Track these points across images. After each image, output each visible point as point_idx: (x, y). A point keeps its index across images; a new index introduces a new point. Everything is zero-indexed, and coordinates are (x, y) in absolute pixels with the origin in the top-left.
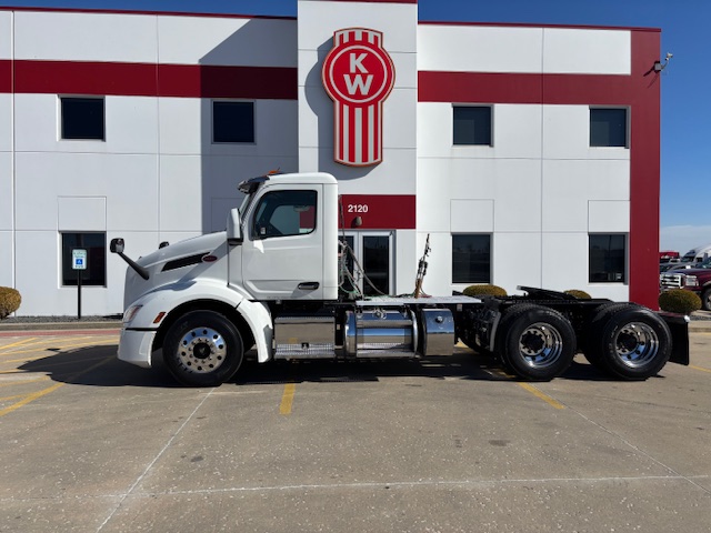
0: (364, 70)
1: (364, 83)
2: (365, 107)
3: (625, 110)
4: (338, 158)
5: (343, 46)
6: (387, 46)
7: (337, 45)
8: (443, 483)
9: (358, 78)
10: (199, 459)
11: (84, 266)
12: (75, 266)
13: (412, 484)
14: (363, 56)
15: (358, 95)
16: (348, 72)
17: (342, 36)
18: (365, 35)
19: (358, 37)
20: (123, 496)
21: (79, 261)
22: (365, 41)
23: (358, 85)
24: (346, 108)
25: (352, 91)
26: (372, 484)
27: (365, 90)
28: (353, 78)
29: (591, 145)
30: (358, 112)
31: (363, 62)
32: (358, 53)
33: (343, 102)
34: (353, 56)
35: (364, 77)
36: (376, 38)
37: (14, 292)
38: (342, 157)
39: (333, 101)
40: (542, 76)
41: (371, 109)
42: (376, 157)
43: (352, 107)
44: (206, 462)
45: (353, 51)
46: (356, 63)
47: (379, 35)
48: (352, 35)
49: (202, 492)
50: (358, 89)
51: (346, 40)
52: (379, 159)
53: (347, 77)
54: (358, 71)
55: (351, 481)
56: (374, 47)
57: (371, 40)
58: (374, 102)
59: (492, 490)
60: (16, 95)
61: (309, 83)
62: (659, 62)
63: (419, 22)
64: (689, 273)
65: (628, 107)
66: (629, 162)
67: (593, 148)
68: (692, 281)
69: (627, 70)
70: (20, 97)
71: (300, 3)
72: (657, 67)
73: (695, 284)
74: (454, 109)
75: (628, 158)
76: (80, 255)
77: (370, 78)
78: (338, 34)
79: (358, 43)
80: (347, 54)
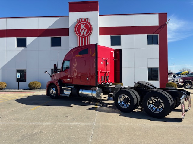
0: (85, 28)
1: (85, 31)
2: (85, 37)
3: (157, 35)
5: (79, 22)
6: (91, 22)
7: (78, 22)
9: (83, 30)
11: (20, 77)
12: (18, 77)
14: (84, 25)
15: (83, 34)
16: (81, 29)
17: (79, 20)
18: (85, 20)
19: (83, 20)
21: (19, 76)
24: (80, 38)
25: (82, 33)
27: (85, 33)
30: (83, 39)
32: (83, 24)
33: (80, 36)
34: (82, 25)
35: (85, 30)
36: (88, 20)
41: (87, 38)
43: (82, 38)
46: (83, 26)
47: (88, 19)
48: (82, 20)
50: (83, 33)
51: (80, 21)
53: (80, 30)
54: (83, 28)
56: (87, 22)
57: (86, 21)
58: (87, 36)
60: (7, 38)
61: (71, 32)
62: (167, 22)
63: (99, 15)
64: (181, 78)
65: (158, 34)
66: (158, 48)
67: (149, 45)
68: (181, 80)
69: (158, 24)
70: (8, 38)
71: (69, 13)
72: (166, 23)
73: (182, 81)
74: (111, 36)
75: (158, 47)
76: (19, 75)
77: (86, 30)
78: (78, 20)
79: (83, 22)
80: (81, 24)
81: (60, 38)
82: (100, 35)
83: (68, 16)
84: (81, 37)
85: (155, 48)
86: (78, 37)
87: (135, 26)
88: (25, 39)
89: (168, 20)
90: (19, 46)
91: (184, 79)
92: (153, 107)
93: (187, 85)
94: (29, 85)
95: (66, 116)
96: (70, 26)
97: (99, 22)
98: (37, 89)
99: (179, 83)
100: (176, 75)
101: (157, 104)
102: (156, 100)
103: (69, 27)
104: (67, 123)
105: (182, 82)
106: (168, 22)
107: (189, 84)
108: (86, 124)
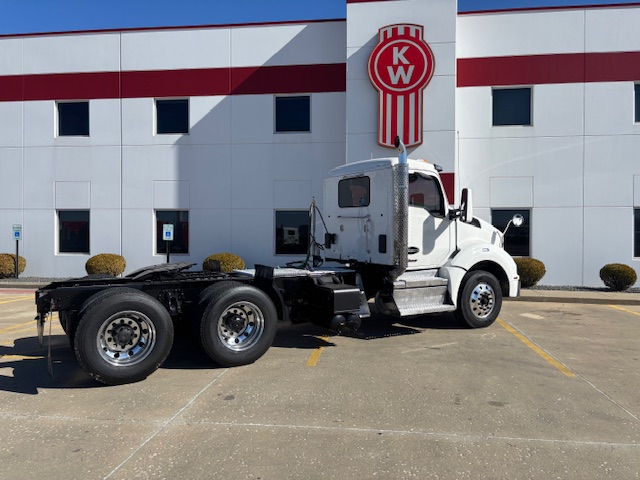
0: (405, 61)
1: (406, 73)
2: (406, 95)
4: (381, 142)
5: (386, 41)
6: (428, 38)
7: (382, 40)
8: (432, 434)
9: (401, 69)
10: (231, 397)
11: (172, 238)
12: (165, 238)
13: (403, 433)
14: (405, 49)
15: (400, 84)
16: (391, 64)
17: (386, 33)
18: (407, 30)
19: (401, 32)
20: (166, 422)
21: (168, 234)
22: (407, 35)
23: (401, 75)
24: (389, 97)
25: (394, 80)
26: (367, 430)
27: (406, 80)
28: (395, 69)
29: (637, 120)
30: (400, 99)
31: (405, 55)
32: (400, 46)
33: (386, 91)
34: (395, 49)
35: (406, 68)
36: (417, 31)
37: (120, 258)
38: (384, 141)
39: (378, 91)
40: (584, 56)
41: (412, 96)
42: (416, 139)
43: (395, 95)
44: (235, 401)
45: (395, 45)
46: (398, 55)
47: (420, 29)
48: (395, 31)
49: (226, 424)
50: (400, 79)
51: (390, 35)
52: (419, 141)
53: (390, 69)
54: (400, 63)
55: (350, 426)
56: (416, 40)
57: (413, 34)
58: (415, 90)
59: (476, 444)
60: (123, 100)
61: (354, 77)
63: (459, 13)
67: (639, 124)
70: (126, 101)
71: (349, 6)
76: (168, 228)
77: (411, 68)
78: (382, 31)
79: (401, 37)
80: (391, 48)
81: (307, 99)
82: (461, 83)
83: (345, 20)
86: (381, 92)
87: (589, 50)
88: (185, 105)
90: (163, 128)
96: (350, 53)
97: (457, 40)
103: (349, 55)
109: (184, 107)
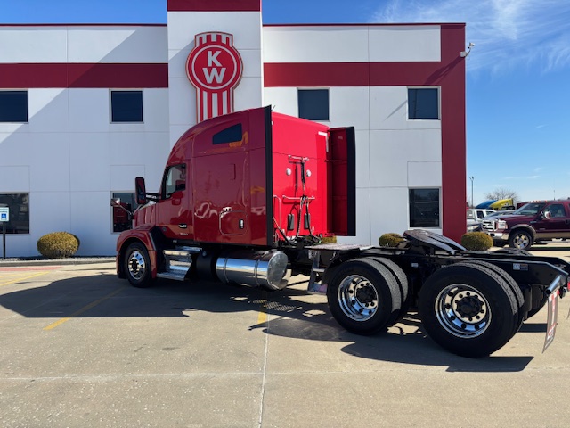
0: (218, 64)
1: (219, 74)
2: (220, 93)
3: (437, 89)
5: (202, 45)
6: (237, 45)
7: (198, 45)
9: (214, 70)
11: (7, 219)
14: (218, 53)
15: (214, 83)
16: (206, 66)
17: (201, 39)
18: (219, 37)
19: (214, 39)
21: (3, 215)
22: (219, 42)
23: (214, 75)
24: (205, 94)
25: (209, 80)
27: (219, 80)
28: (210, 70)
29: (409, 118)
30: (215, 96)
31: (218, 58)
32: (214, 51)
33: (202, 89)
34: (210, 53)
35: (219, 70)
36: (227, 39)
39: (195, 89)
40: (369, 64)
41: (225, 94)
43: (210, 93)
45: (209, 49)
46: (212, 58)
48: (209, 37)
50: (214, 79)
51: (204, 41)
53: (205, 70)
54: (214, 65)
56: (227, 46)
57: (224, 41)
58: (227, 89)
61: (177, 75)
62: (464, 50)
63: (264, 25)
64: (501, 220)
65: (439, 88)
66: (440, 131)
67: (412, 121)
68: (502, 225)
69: (437, 58)
71: (169, 13)
72: (462, 54)
73: (505, 227)
74: (299, 91)
75: (440, 127)
76: (4, 211)
77: (223, 70)
78: (198, 38)
79: (214, 43)
80: (206, 52)
81: (140, 94)
82: (266, 85)
83: (166, 25)
84: (206, 90)
85: (431, 130)
86: (198, 90)
87: (371, 61)
88: (24, 96)
89: (467, 45)
91: (510, 222)
92: (454, 317)
93: (518, 238)
94: (41, 245)
95: (168, 349)
96: (171, 55)
97: (262, 47)
98: (66, 256)
99: (497, 235)
100: (484, 211)
101: (469, 307)
102: (464, 293)
103: (170, 58)
104: (169, 375)
105: (504, 231)
106: (467, 50)
107: (523, 237)
108: (237, 374)
109: (23, 98)
